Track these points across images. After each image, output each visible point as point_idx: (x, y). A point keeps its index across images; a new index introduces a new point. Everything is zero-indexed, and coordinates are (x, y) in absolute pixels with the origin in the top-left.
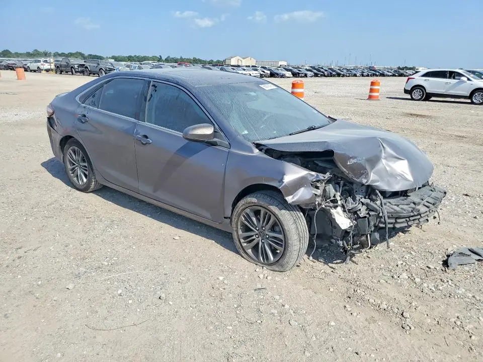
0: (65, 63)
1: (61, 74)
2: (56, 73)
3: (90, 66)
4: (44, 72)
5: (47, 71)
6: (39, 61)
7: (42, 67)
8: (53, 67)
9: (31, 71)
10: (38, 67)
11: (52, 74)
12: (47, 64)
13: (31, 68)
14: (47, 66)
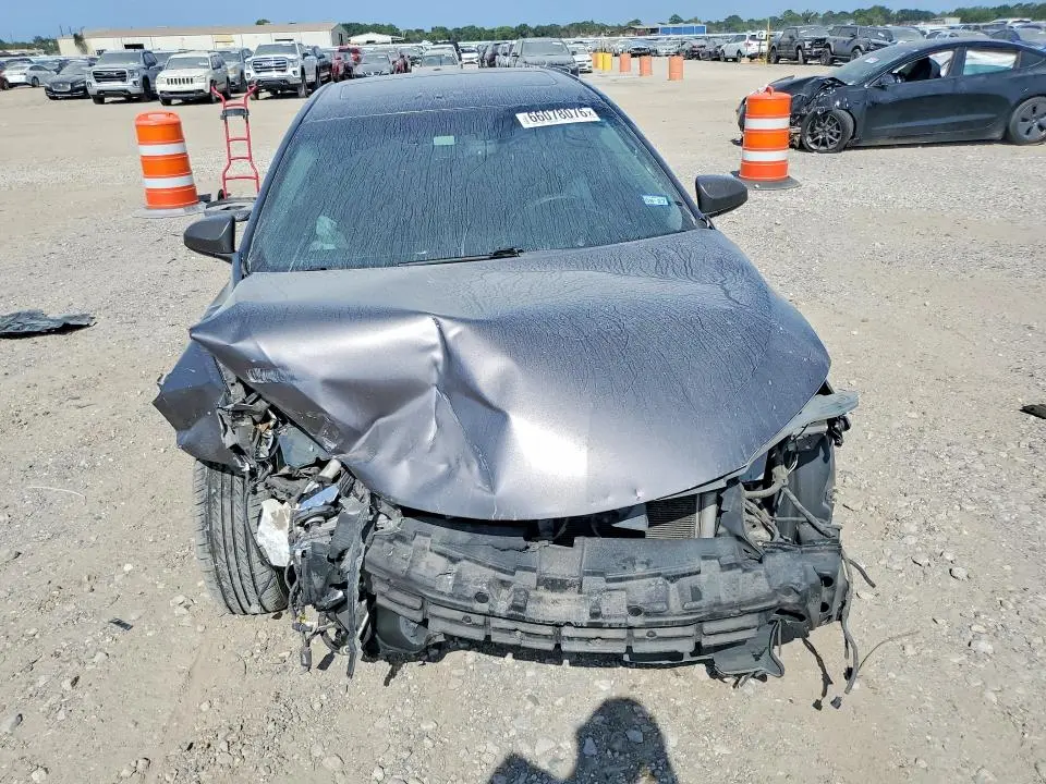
0: (788, 39)
1: (776, 62)
2: (769, 61)
3: (835, 41)
4: (745, 60)
5: (752, 57)
6: (744, 38)
7: (743, 50)
8: (765, 49)
9: (726, 60)
10: (739, 52)
11: (761, 64)
12: (755, 43)
13: (727, 54)
14: (754, 48)
